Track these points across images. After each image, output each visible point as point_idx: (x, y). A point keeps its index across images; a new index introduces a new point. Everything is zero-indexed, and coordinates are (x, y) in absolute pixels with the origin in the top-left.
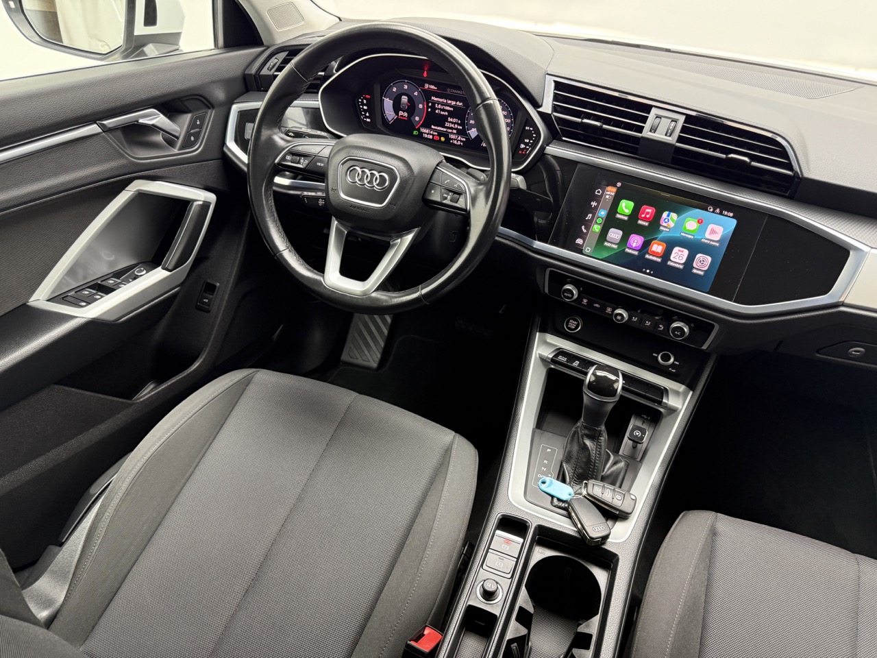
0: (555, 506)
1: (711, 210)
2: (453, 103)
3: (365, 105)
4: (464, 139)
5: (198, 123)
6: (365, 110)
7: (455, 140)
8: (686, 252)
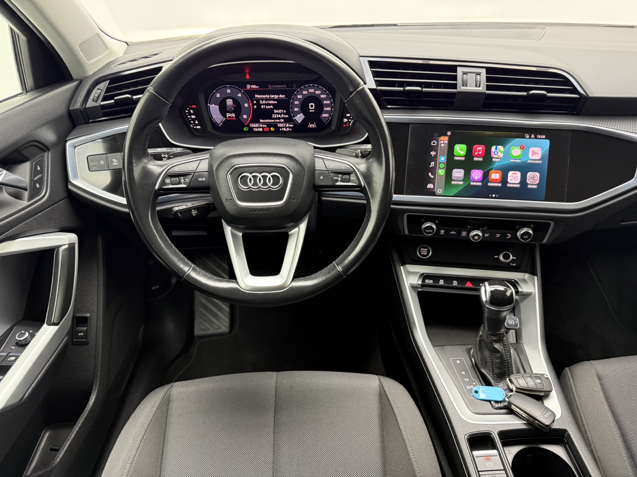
0: (496, 409)
1: (528, 137)
2: (276, 97)
3: (193, 114)
4: (292, 125)
5: (39, 168)
6: (193, 119)
7: (284, 127)
8: (519, 174)
